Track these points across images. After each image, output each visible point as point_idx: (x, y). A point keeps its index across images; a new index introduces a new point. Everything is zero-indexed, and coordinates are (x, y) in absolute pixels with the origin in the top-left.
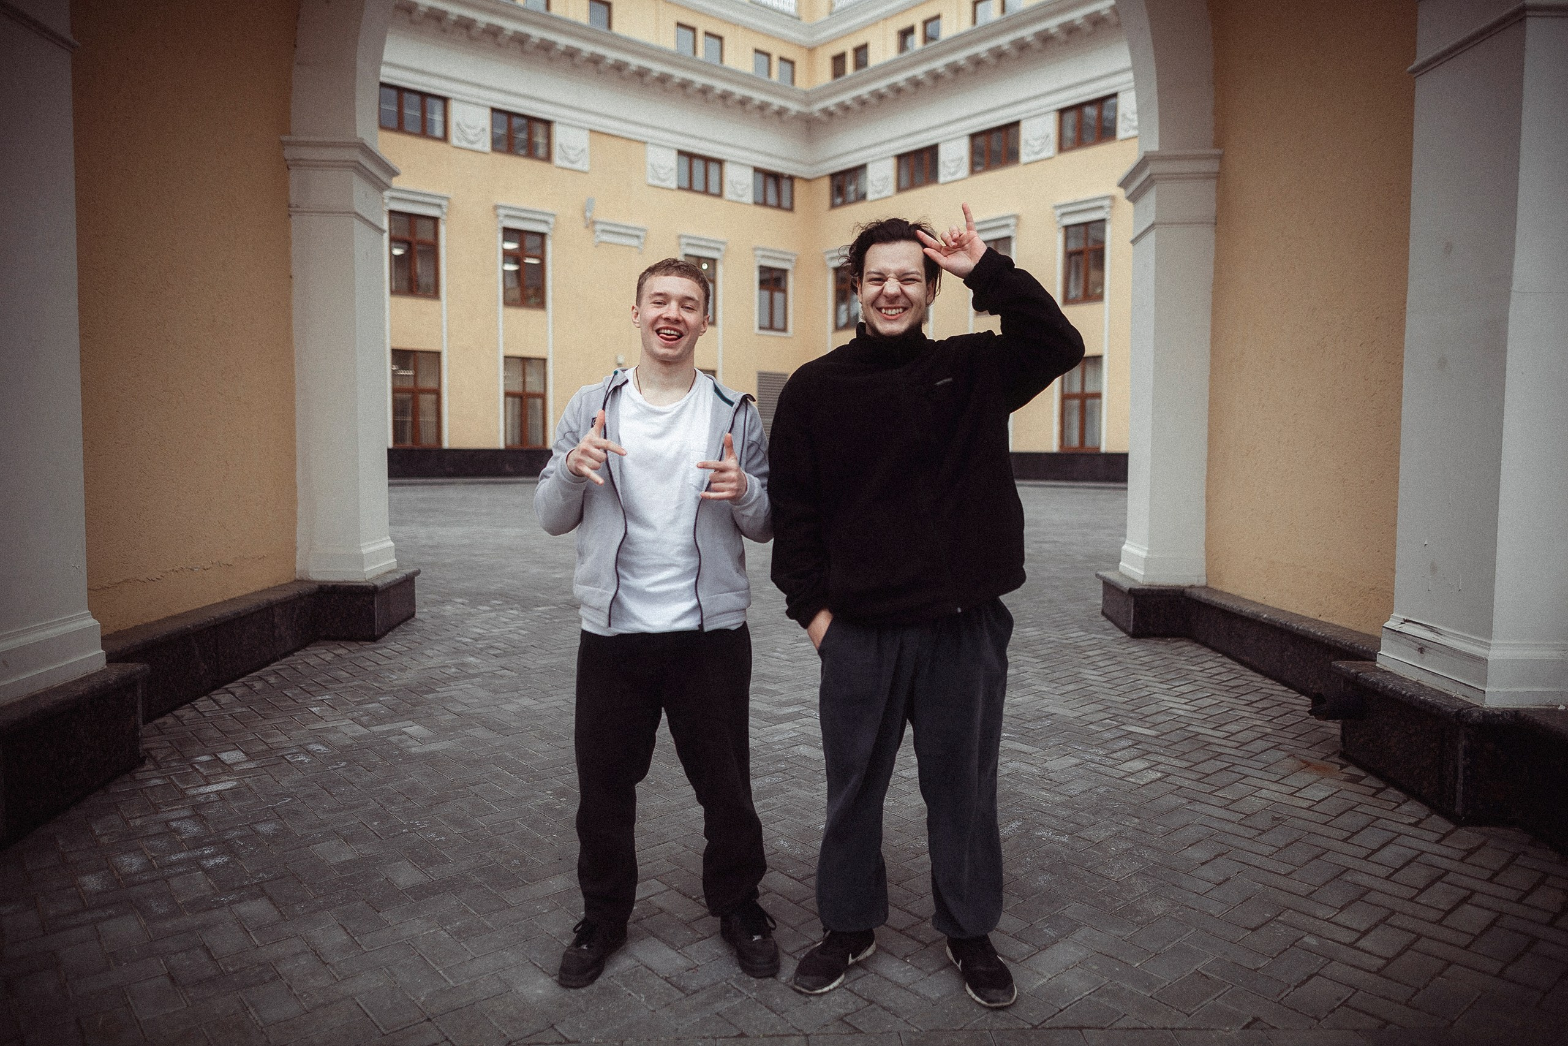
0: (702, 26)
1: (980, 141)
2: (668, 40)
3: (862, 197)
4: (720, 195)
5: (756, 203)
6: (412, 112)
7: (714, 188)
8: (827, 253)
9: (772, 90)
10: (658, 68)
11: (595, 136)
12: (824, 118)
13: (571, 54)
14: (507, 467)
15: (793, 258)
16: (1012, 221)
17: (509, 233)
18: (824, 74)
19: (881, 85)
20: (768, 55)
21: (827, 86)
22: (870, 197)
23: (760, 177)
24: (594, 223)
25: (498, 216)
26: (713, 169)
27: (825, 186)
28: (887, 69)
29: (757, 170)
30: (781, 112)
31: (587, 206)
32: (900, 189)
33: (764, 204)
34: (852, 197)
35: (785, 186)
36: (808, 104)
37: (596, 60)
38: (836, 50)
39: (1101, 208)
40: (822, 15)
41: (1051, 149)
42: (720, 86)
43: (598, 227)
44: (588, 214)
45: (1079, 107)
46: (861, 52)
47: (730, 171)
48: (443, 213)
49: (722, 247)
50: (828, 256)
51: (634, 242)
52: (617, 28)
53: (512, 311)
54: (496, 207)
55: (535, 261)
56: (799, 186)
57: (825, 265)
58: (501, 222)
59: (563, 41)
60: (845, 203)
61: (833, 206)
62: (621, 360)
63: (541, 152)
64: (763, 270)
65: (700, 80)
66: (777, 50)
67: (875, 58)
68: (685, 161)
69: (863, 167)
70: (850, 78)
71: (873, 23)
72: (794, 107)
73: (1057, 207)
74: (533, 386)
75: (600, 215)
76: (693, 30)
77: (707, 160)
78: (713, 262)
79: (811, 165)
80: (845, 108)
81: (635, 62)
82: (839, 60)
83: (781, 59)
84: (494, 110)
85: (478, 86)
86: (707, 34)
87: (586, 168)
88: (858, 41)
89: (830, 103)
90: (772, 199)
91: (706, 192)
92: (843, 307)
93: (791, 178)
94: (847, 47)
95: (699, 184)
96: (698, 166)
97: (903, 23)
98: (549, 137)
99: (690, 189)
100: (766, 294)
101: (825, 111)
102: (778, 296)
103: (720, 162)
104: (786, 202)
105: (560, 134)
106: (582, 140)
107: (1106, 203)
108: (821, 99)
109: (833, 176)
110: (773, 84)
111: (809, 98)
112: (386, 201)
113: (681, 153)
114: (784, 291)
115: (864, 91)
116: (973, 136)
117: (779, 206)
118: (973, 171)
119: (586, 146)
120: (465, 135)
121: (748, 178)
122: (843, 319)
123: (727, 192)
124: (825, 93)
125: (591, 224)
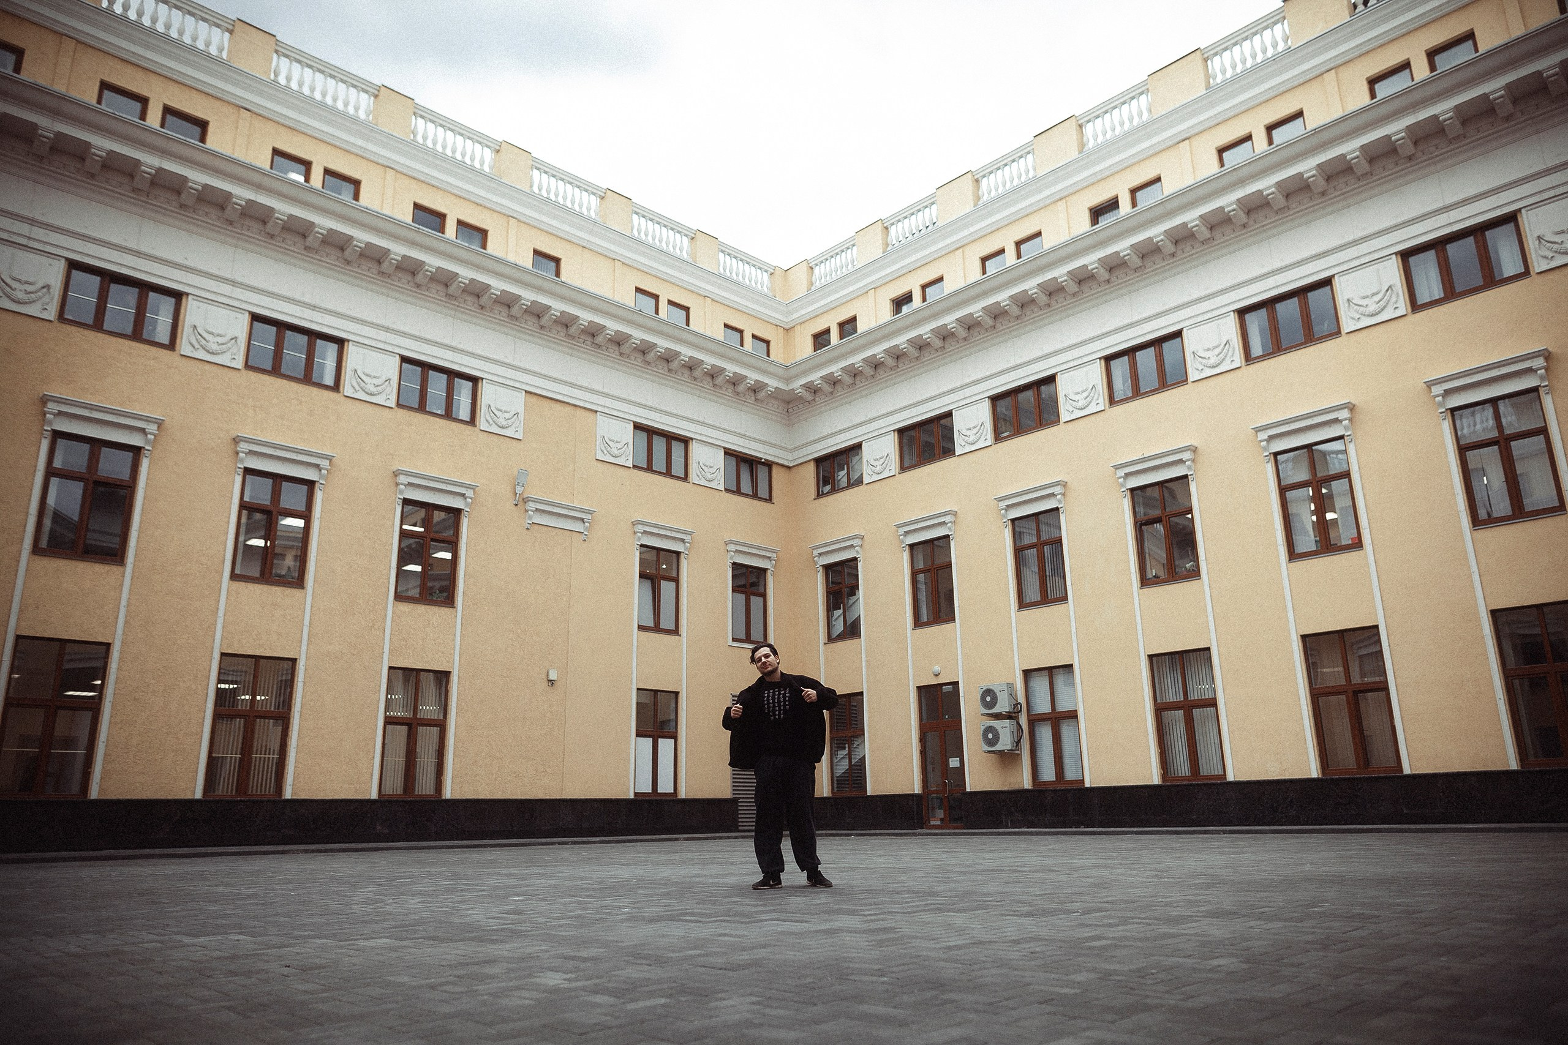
0: (666, 293)
1: (1002, 405)
4: (685, 478)
5: (728, 490)
6: (295, 351)
7: (677, 469)
8: (815, 548)
9: (747, 363)
10: (613, 326)
11: (534, 399)
12: (808, 396)
13: (507, 302)
14: (379, 827)
15: (774, 556)
16: (1057, 490)
17: (410, 508)
18: (804, 348)
19: (876, 351)
20: (741, 332)
21: (809, 359)
22: (866, 479)
23: (733, 461)
24: (526, 500)
25: (397, 484)
26: (677, 449)
27: (810, 473)
28: (881, 333)
29: (728, 453)
30: (756, 389)
31: (519, 480)
32: (903, 468)
33: (738, 492)
34: (844, 482)
35: (762, 472)
36: (788, 380)
37: (537, 312)
38: (819, 327)
39: (1181, 462)
40: (801, 289)
41: (1101, 400)
42: (687, 352)
43: (532, 506)
44: (519, 490)
45: (1131, 352)
46: (848, 326)
47: (697, 452)
48: (326, 478)
49: (688, 538)
50: (815, 553)
51: (578, 527)
52: (566, 277)
53: (405, 607)
54: (396, 474)
55: (447, 556)
56: (778, 474)
57: (815, 563)
58: (401, 492)
59: (498, 285)
60: (835, 490)
61: (820, 495)
62: (553, 676)
63: (464, 411)
64: (738, 569)
65: (663, 344)
66: (750, 329)
67: (865, 326)
68: (643, 436)
69: (859, 446)
70: (837, 347)
71: (862, 293)
72: (772, 383)
73: (1117, 467)
74: (429, 709)
75: (534, 491)
76: (656, 297)
77: (670, 437)
78: (676, 555)
79: (791, 451)
80: (833, 382)
81: (586, 317)
82: (821, 339)
83: (756, 337)
84: (404, 359)
85: (387, 329)
86: (670, 302)
87: (518, 436)
88: (844, 315)
89: (815, 377)
90: (746, 487)
91: (668, 473)
92: (838, 613)
93: (769, 465)
94: (832, 322)
95: (659, 463)
96: (659, 444)
97: (898, 290)
98: (474, 396)
99: (649, 468)
100: (742, 597)
101: (808, 387)
102: (756, 601)
103: (685, 441)
104: (763, 491)
105: (489, 394)
106: (516, 402)
107: (1186, 456)
108: (804, 373)
109: (819, 461)
110: (746, 354)
111: (789, 372)
112: (242, 455)
113: (638, 427)
114: (764, 595)
115: (854, 360)
116: (995, 399)
117: (755, 496)
118: (998, 438)
119: (521, 410)
120: (363, 384)
121: (718, 459)
122: (839, 627)
123: (693, 477)
124: (806, 366)
125: (522, 501)
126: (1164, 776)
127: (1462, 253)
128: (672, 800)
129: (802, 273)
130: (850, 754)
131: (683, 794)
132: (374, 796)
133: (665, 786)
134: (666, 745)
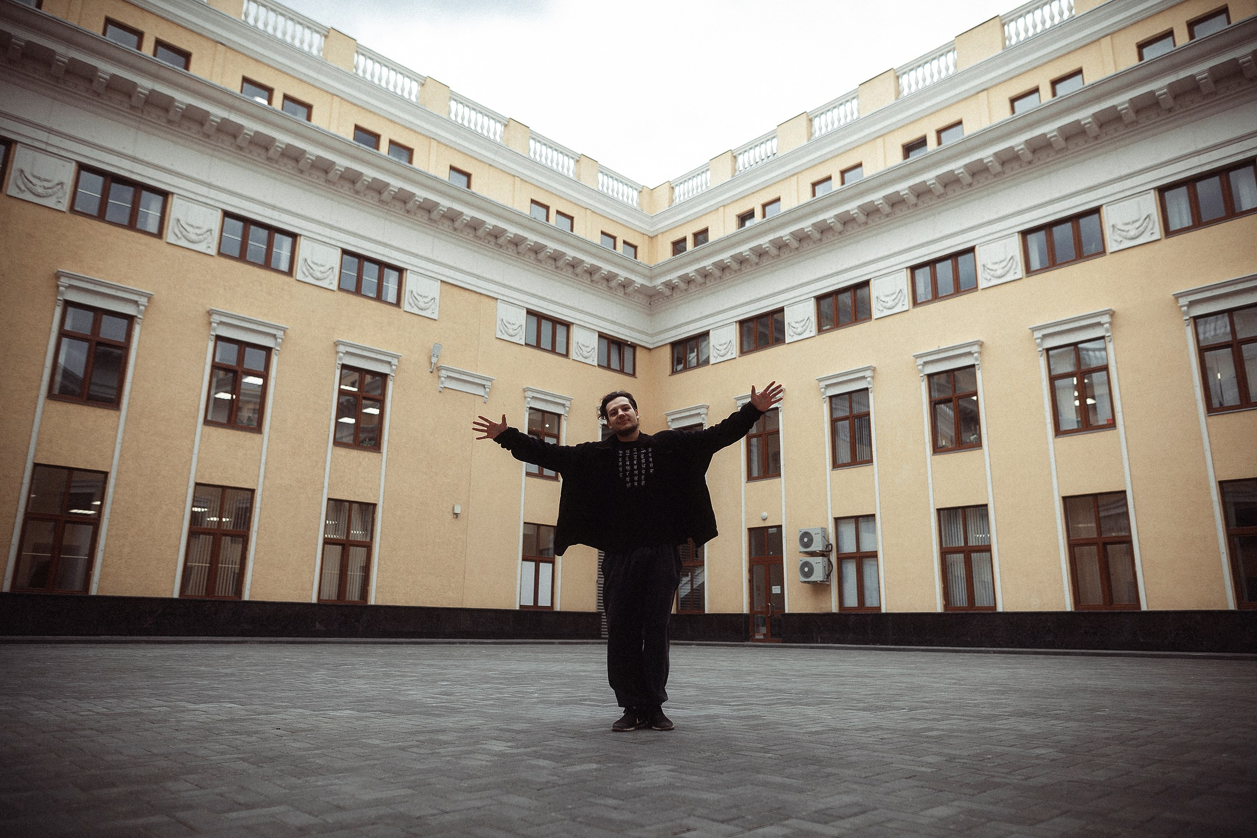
0: (555, 206)
1: (825, 303)
4: (567, 355)
5: (600, 365)
6: (257, 242)
7: (561, 348)
8: (668, 415)
10: (512, 230)
11: (448, 287)
12: (667, 292)
13: (428, 208)
14: (317, 625)
16: (868, 373)
17: (347, 372)
18: (665, 253)
19: (723, 257)
20: (614, 238)
21: (669, 262)
22: (712, 360)
23: (605, 343)
24: (439, 369)
25: (337, 352)
26: (561, 331)
27: (666, 354)
28: (727, 242)
29: (601, 336)
30: (625, 285)
31: (434, 352)
32: (743, 352)
33: (608, 367)
34: (694, 362)
35: (628, 352)
36: (651, 278)
37: (452, 217)
38: (678, 236)
39: (970, 354)
40: (664, 205)
41: (906, 302)
42: (571, 253)
43: (444, 373)
44: (434, 360)
45: (932, 263)
46: (701, 236)
47: (576, 334)
48: (280, 345)
49: (567, 403)
50: (669, 418)
51: (480, 391)
52: (476, 188)
53: (342, 452)
54: (337, 344)
55: (376, 411)
56: (639, 352)
58: (340, 359)
59: (421, 194)
60: (686, 368)
61: (674, 372)
62: (458, 510)
63: (391, 296)
65: (552, 246)
66: (621, 236)
67: (715, 236)
68: (534, 320)
69: (706, 334)
70: (692, 252)
71: (714, 209)
72: (639, 281)
73: (917, 357)
74: (357, 533)
75: (446, 362)
76: (547, 208)
77: (556, 322)
78: (558, 417)
79: (652, 336)
80: (688, 281)
81: (491, 222)
82: (678, 246)
83: (626, 243)
84: (345, 252)
85: (332, 227)
86: (558, 212)
87: (435, 316)
88: (698, 227)
89: (673, 277)
90: (615, 364)
91: (553, 351)
93: (634, 346)
94: (688, 232)
95: (546, 342)
96: (546, 327)
97: (743, 208)
98: (400, 283)
99: (538, 346)
101: (668, 284)
103: (567, 325)
104: (628, 368)
105: (412, 282)
106: (434, 289)
107: (975, 349)
108: (663, 273)
109: (674, 345)
110: (618, 256)
111: (652, 272)
112: (214, 325)
113: (530, 312)
115: (705, 264)
116: (819, 299)
117: (622, 371)
118: (820, 330)
119: (437, 296)
120: (311, 271)
121: (593, 341)
123: (573, 354)
124: (666, 268)
125: (436, 369)
126: (946, 606)
127: (1208, 189)
128: (548, 613)
129: (665, 192)
130: (692, 581)
131: (558, 608)
132: (314, 600)
133: (544, 601)
134: (545, 568)
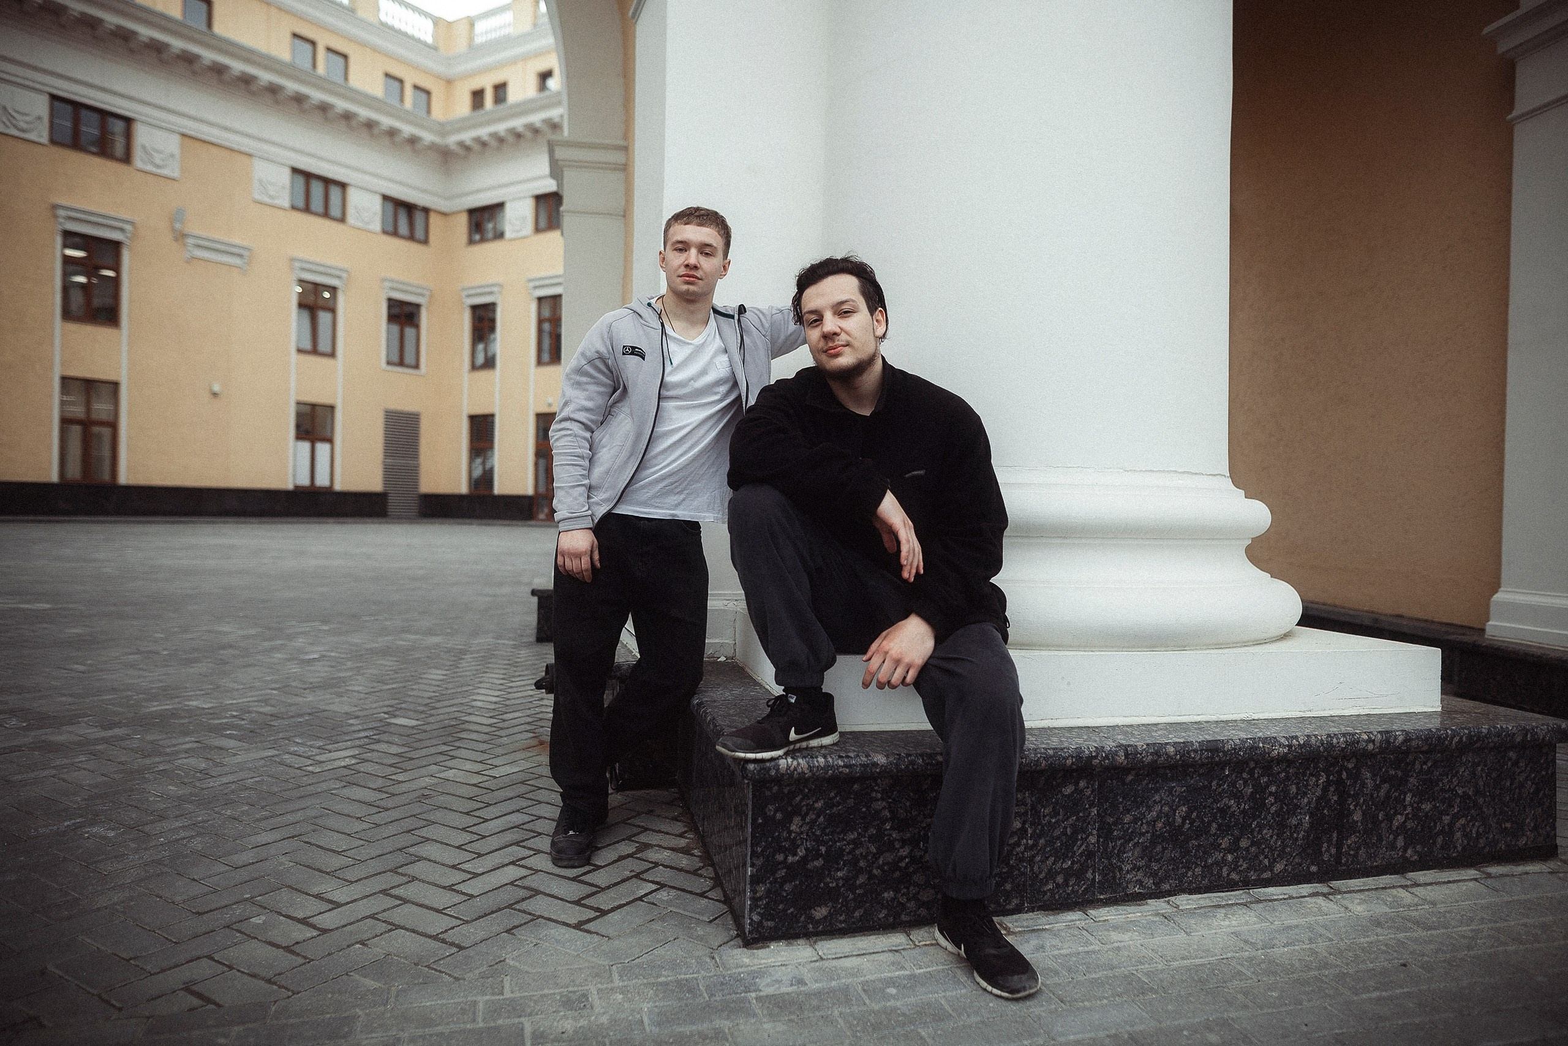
0: (323, 40)
2: (281, 49)
3: (500, 235)
4: (342, 220)
5: (385, 232)
7: (335, 211)
8: (463, 289)
9: (405, 117)
10: (266, 77)
11: (188, 141)
12: (461, 152)
13: (157, 48)
14: (62, 503)
15: (427, 293)
17: (70, 238)
18: (463, 106)
19: (518, 123)
20: (401, 81)
21: (466, 118)
22: (508, 235)
23: (390, 207)
24: (184, 236)
25: (57, 217)
26: (335, 193)
27: (463, 220)
28: (525, 107)
29: (386, 198)
30: (413, 141)
31: (177, 216)
32: (538, 230)
33: (395, 233)
34: (490, 235)
35: (419, 217)
36: (444, 134)
37: (189, 59)
38: (476, 85)
40: (461, 46)
42: (342, 105)
43: (190, 241)
44: (177, 226)
46: (500, 89)
47: (354, 196)
49: (344, 275)
50: (465, 293)
51: (234, 261)
52: (218, 28)
53: (73, 327)
54: (55, 207)
56: (433, 218)
57: (463, 303)
58: (61, 224)
59: (146, 32)
60: (483, 240)
61: (471, 242)
62: (216, 388)
63: (119, 149)
64: (392, 303)
65: (318, 96)
66: (411, 78)
67: (514, 95)
68: (300, 181)
69: (500, 206)
70: (490, 110)
71: (513, 61)
72: (428, 137)
74: (101, 412)
75: (194, 228)
76: (313, 43)
77: (327, 182)
78: (333, 290)
79: (447, 199)
80: (482, 144)
81: (237, 66)
82: (478, 96)
83: (416, 87)
84: (54, 98)
85: (34, 68)
86: (329, 50)
87: (176, 174)
88: (498, 78)
89: (467, 136)
90: (403, 228)
91: (326, 214)
92: (481, 347)
93: (426, 211)
94: (486, 83)
95: (317, 203)
96: (317, 189)
97: (543, 65)
98: (128, 135)
99: (307, 209)
100: (395, 328)
101: (461, 144)
102: (409, 332)
103: (343, 186)
104: (419, 233)
105: (143, 136)
106: (171, 144)
108: (459, 130)
109: (471, 212)
111: (443, 129)
113: (295, 171)
114: (417, 326)
115: (501, 128)
117: (411, 238)
119: (177, 151)
120: (14, 122)
121: (375, 205)
122: (480, 359)
123: (351, 218)
124: (463, 125)
125: (181, 237)
128: (328, 493)
129: (463, 30)
130: (484, 463)
131: (338, 487)
132: (54, 478)
133: (322, 480)
134: (323, 449)
